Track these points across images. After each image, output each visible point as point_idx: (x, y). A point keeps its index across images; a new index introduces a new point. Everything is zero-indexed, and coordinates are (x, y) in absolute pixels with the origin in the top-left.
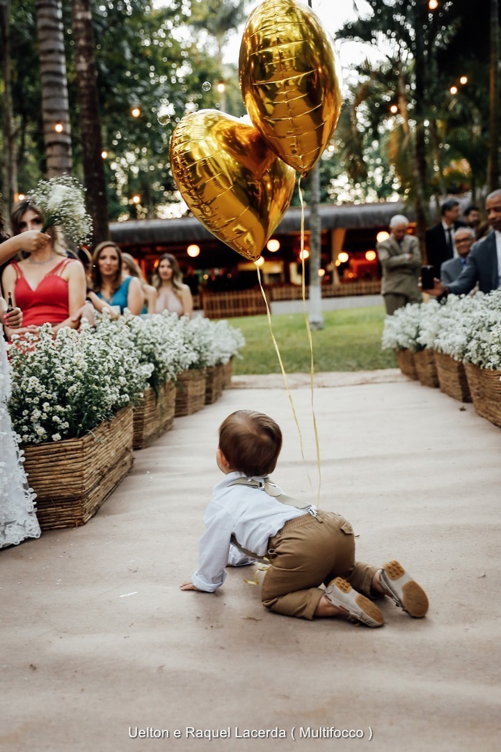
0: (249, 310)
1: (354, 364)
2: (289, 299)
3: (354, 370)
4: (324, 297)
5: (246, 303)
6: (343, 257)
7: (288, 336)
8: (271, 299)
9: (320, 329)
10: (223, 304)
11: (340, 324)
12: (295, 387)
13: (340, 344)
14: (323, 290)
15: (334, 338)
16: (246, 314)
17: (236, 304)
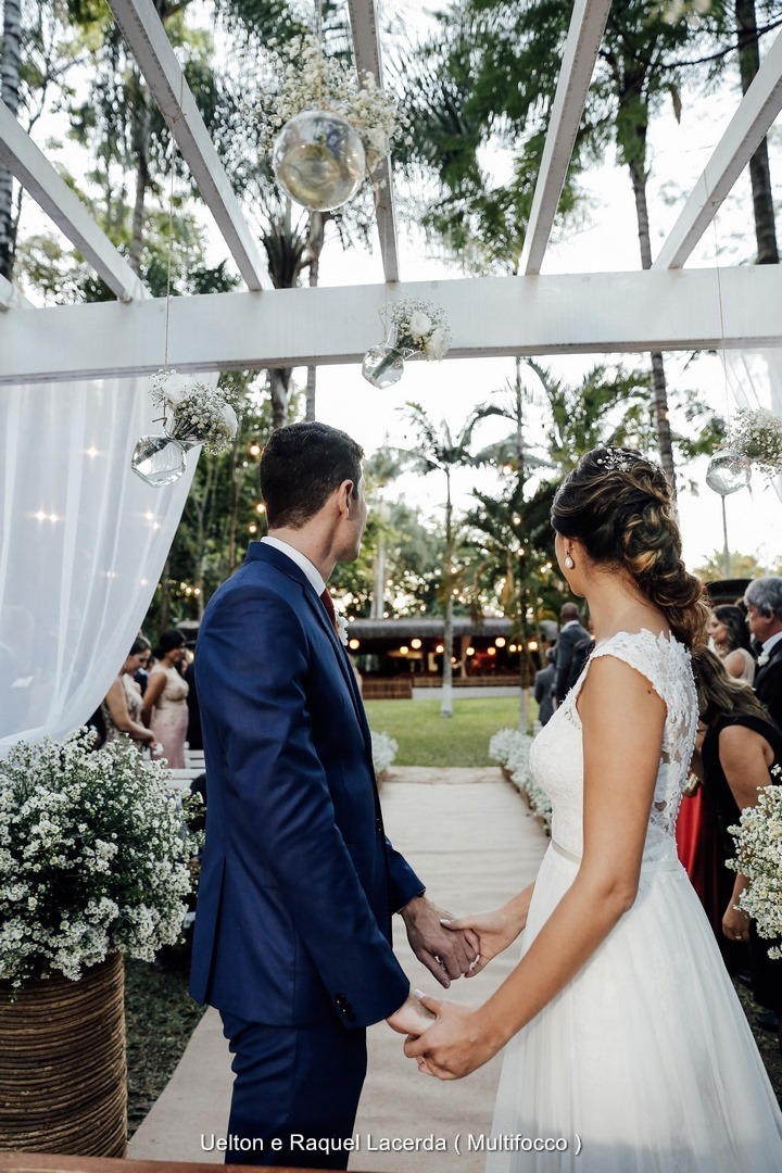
0: (396, 693)
1: (471, 758)
2: (427, 686)
3: (470, 766)
4: (453, 686)
5: (393, 688)
6: (470, 651)
7: (426, 721)
8: (414, 686)
9: (450, 717)
10: (375, 688)
11: (465, 713)
12: (431, 782)
13: (464, 734)
14: (454, 681)
15: (461, 727)
16: (393, 697)
17: (386, 688)
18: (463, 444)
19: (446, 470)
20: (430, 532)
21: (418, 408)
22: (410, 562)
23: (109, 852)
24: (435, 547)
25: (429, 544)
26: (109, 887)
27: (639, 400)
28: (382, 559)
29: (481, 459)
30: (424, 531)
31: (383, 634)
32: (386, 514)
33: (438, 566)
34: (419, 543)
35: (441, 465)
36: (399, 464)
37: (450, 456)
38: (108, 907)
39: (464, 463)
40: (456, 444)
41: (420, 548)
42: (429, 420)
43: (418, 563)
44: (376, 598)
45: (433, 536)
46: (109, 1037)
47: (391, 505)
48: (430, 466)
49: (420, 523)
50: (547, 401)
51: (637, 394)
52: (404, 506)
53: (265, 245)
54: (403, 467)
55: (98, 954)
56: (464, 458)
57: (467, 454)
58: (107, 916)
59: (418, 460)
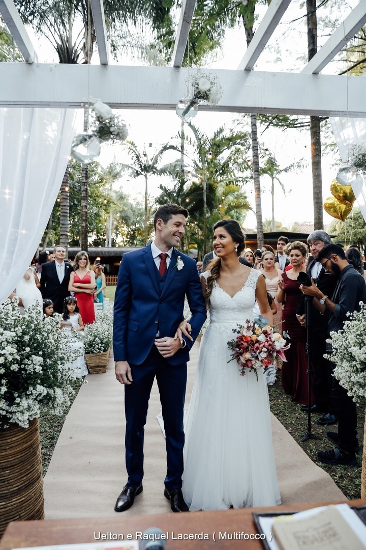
18: (154, 163)
19: (146, 176)
20: (134, 206)
21: (132, 144)
22: (125, 219)
23: (39, 362)
24: (137, 213)
25: (134, 211)
26: (41, 380)
27: (240, 146)
28: (111, 219)
29: (163, 171)
30: (132, 205)
31: (113, 254)
32: (114, 196)
33: (138, 222)
34: (130, 211)
35: (143, 173)
36: (120, 172)
37: (147, 169)
38: (41, 389)
39: (154, 173)
40: (151, 163)
41: (130, 214)
42: (138, 151)
43: (129, 221)
44: (108, 237)
45: (135, 208)
46: (36, 453)
47: (116, 192)
48: (138, 174)
49: (129, 201)
50: (196, 144)
51: (239, 144)
52: (122, 193)
53: (58, 52)
54: (122, 173)
55: (36, 414)
56: (154, 170)
57: (156, 168)
58: (40, 395)
59: (131, 171)
